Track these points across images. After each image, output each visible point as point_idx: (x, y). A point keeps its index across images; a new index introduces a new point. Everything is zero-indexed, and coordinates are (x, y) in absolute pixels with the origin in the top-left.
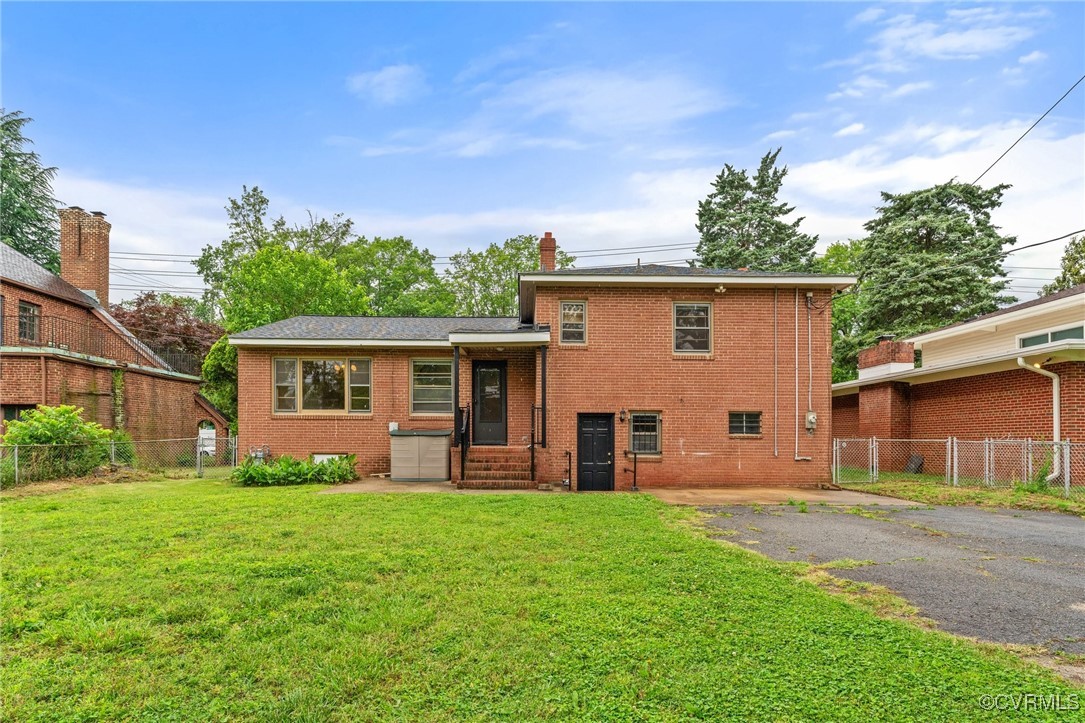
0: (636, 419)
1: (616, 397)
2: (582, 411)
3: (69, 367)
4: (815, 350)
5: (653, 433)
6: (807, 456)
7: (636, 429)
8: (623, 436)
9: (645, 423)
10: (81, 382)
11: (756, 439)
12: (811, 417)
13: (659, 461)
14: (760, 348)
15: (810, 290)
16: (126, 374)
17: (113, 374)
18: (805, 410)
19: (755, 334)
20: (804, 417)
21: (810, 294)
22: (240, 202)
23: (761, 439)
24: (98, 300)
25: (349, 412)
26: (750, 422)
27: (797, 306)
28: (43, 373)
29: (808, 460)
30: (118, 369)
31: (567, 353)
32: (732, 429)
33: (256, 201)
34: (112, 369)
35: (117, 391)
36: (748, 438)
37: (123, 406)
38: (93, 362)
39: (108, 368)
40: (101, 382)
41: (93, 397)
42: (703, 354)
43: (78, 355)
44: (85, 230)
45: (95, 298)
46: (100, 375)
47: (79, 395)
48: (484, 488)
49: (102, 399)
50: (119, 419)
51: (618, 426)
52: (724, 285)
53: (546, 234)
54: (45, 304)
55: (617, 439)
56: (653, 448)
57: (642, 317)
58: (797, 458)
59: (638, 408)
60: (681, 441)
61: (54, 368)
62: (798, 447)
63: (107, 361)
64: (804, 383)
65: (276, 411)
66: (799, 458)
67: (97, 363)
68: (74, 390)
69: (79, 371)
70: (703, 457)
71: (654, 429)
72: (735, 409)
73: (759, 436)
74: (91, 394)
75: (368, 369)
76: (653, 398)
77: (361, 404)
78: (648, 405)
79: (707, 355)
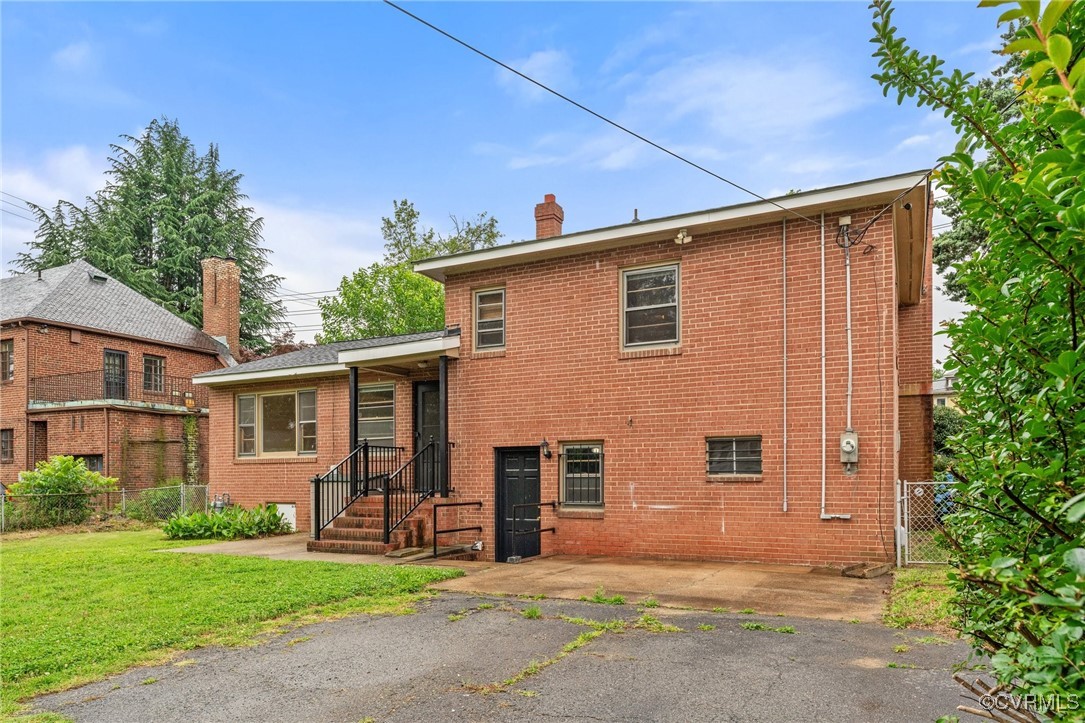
0: (570, 454)
1: (542, 423)
2: (499, 444)
3: (131, 416)
4: (858, 319)
5: (592, 475)
6: (844, 512)
7: (571, 468)
8: (552, 478)
9: (583, 461)
10: (146, 430)
11: (751, 482)
12: (849, 442)
13: (600, 518)
14: (758, 327)
15: (844, 213)
16: (201, 420)
17: (184, 421)
18: (836, 428)
19: (748, 304)
20: (838, 443)
21: (846, 221)
22: (393, 220)
23: (758, 482)
24: (228, 346)
25: (299, 454)
26: (744, 453)
27: (822, 244)
28: (106, 423)
29: (845, 520)
30: (189, 416)
31: (480, 363)
32: (715, 467)
33: (407, 215)
34: (183, 416)
35: (189, 437)
36: (736, 481)
37: (197, 452)
38: (158, 410)
39: (179, 415)
40: (170, 429)
41: (160, 445)
42: (663, 347)
43: (141, 404)
44: (219, 278)
45: (225, 344)
46: (168, 422)
47: (143, 443)
48: (333, 552)
49: (170, 446)
50: (192, 465)
51: (544, 464)
52: (689, 230)
53: (547, 197)
54: (169, 355)
55: (544, 484)
56: (595, 496)
57: (577, 300)
58: (823, 516)
59: (570, 437)
60: (632, 486)
61: (114, 419)
62: (827, 497)
63: (176, 408)
64: (837, 380)
65: (239, 456)
66: (828, 516)
67: (164, 411)
68: (138, 439)
69: (143, 420)
70: (665, 512)
71: (594, 468)
72: (715, 432)
73: (755, 476)
74: (157, 442)
75: (314, 402)
76: (590, 422)
77: (310, 444)
78: (584, 432)
79: (670, 348)
